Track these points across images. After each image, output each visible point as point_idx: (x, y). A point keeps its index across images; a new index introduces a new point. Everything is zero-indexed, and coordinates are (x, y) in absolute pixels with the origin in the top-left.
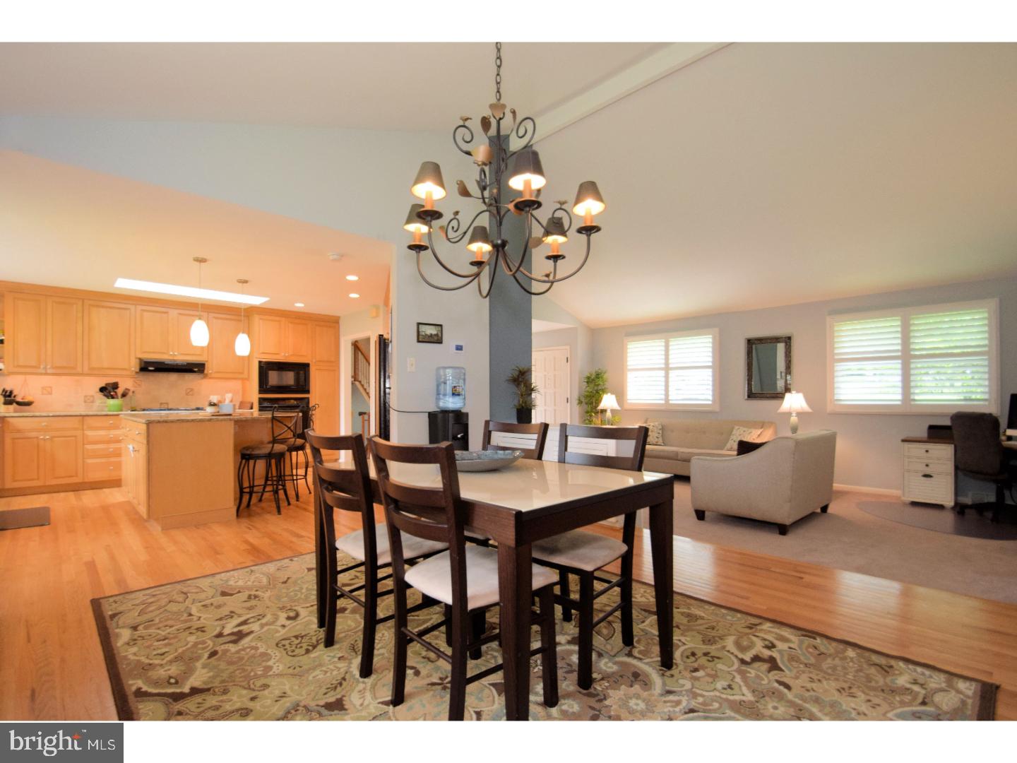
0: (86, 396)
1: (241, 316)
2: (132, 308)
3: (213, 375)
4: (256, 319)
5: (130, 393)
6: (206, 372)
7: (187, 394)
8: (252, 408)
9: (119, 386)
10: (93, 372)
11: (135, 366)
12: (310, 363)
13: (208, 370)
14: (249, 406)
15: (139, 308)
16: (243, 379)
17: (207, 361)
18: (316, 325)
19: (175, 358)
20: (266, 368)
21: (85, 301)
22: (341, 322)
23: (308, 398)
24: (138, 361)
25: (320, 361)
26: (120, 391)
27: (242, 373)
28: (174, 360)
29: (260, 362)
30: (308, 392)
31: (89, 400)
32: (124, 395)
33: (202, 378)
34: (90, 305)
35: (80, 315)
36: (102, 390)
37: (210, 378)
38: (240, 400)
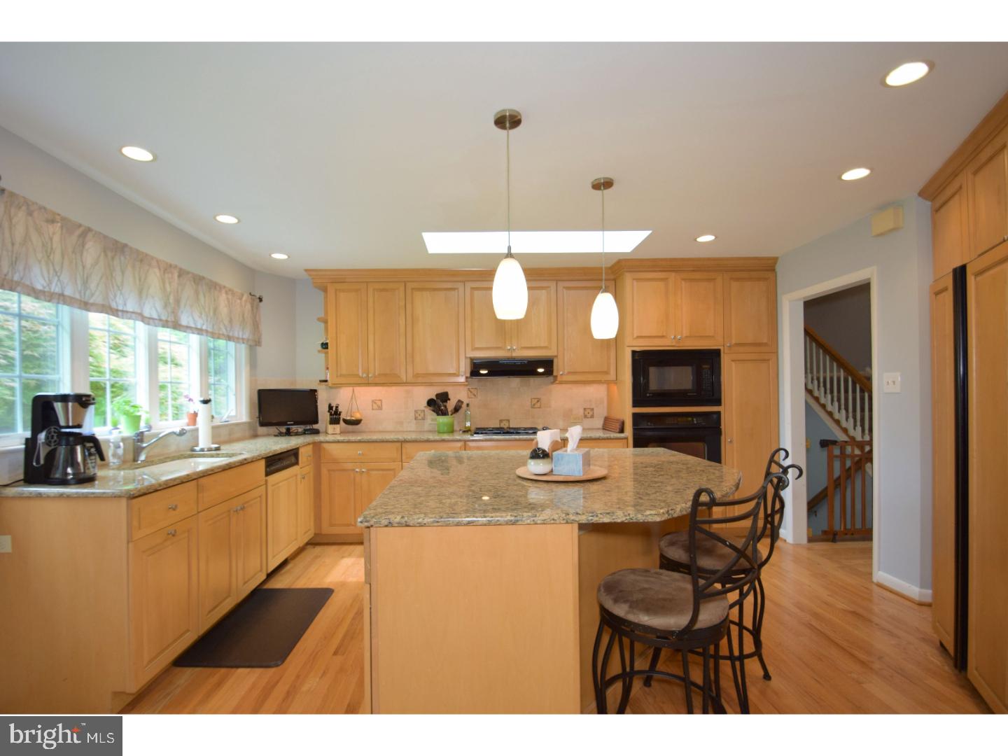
0: (416, 411)
1: (601, 280)
2: (460, 286)
3: (565, 378)
4: (628, 280)
5: (464, 406)
6: (555, 374)
7: (533, 406)
8: (622, 431)
9: (450, 397)
10: (420, 379)
11: (465, 368)
12: (721, 348)
13: (558, 369)
14: (618, 426)
15: (469, 285)
16: (608, 382)
17: (556, 356)
18: (731, 279)
19: (514, 355)
20: (644, 361)
21: (408, 284)
22: (778, 268)
23: (719, 413)
24: (469, 361)
25: (737, 345)
26: (451, 405)
27: (607, 373)
28: (514, 359)
29: (634, 353)
30: (718, 402)
31: (419, 417)
32: (456, 410)
33: (553, 383)
34: (413, 289)
35: (402, 303)
36: (431, 403)
37: (561, 383)
38: (605, 414)
